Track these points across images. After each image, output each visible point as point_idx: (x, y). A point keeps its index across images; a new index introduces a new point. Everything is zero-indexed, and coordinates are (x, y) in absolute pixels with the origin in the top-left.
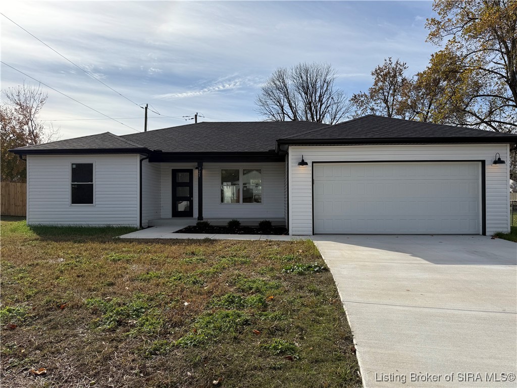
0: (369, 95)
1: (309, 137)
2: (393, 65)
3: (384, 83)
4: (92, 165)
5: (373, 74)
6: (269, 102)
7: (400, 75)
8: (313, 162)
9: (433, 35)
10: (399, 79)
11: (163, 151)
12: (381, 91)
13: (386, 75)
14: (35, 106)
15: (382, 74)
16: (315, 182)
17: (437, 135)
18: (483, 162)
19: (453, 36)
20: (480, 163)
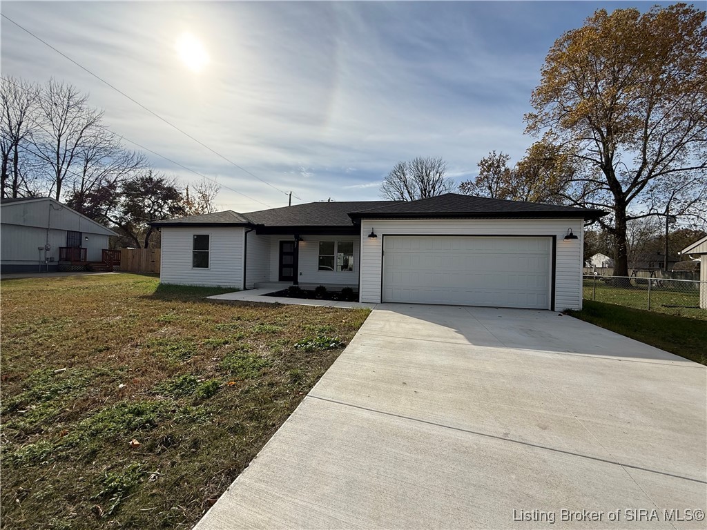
0: (474, 182)
1: (380, 211)
2: (497, 157)
3: (488, 172)
4: (207, 237)
5: (478, 165)
6: (392, 189)
7: (504, 165)
8: (383, 235)
9: (530, 128)
10: (503, 169)
11: (265, 225)
12: (486, 179)
13: (490, 166)
14: (212, 194)
15: (487, 164)
16: (384, 253)
17: (504, 210)
18: (554, 237)
19: (550, 128)
20: (552, 238)
